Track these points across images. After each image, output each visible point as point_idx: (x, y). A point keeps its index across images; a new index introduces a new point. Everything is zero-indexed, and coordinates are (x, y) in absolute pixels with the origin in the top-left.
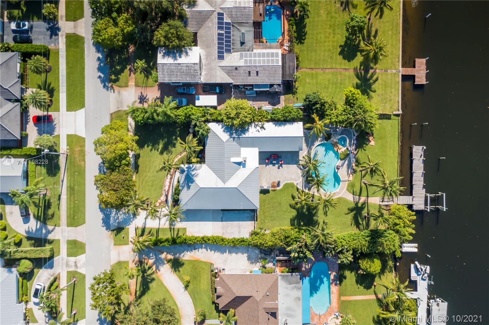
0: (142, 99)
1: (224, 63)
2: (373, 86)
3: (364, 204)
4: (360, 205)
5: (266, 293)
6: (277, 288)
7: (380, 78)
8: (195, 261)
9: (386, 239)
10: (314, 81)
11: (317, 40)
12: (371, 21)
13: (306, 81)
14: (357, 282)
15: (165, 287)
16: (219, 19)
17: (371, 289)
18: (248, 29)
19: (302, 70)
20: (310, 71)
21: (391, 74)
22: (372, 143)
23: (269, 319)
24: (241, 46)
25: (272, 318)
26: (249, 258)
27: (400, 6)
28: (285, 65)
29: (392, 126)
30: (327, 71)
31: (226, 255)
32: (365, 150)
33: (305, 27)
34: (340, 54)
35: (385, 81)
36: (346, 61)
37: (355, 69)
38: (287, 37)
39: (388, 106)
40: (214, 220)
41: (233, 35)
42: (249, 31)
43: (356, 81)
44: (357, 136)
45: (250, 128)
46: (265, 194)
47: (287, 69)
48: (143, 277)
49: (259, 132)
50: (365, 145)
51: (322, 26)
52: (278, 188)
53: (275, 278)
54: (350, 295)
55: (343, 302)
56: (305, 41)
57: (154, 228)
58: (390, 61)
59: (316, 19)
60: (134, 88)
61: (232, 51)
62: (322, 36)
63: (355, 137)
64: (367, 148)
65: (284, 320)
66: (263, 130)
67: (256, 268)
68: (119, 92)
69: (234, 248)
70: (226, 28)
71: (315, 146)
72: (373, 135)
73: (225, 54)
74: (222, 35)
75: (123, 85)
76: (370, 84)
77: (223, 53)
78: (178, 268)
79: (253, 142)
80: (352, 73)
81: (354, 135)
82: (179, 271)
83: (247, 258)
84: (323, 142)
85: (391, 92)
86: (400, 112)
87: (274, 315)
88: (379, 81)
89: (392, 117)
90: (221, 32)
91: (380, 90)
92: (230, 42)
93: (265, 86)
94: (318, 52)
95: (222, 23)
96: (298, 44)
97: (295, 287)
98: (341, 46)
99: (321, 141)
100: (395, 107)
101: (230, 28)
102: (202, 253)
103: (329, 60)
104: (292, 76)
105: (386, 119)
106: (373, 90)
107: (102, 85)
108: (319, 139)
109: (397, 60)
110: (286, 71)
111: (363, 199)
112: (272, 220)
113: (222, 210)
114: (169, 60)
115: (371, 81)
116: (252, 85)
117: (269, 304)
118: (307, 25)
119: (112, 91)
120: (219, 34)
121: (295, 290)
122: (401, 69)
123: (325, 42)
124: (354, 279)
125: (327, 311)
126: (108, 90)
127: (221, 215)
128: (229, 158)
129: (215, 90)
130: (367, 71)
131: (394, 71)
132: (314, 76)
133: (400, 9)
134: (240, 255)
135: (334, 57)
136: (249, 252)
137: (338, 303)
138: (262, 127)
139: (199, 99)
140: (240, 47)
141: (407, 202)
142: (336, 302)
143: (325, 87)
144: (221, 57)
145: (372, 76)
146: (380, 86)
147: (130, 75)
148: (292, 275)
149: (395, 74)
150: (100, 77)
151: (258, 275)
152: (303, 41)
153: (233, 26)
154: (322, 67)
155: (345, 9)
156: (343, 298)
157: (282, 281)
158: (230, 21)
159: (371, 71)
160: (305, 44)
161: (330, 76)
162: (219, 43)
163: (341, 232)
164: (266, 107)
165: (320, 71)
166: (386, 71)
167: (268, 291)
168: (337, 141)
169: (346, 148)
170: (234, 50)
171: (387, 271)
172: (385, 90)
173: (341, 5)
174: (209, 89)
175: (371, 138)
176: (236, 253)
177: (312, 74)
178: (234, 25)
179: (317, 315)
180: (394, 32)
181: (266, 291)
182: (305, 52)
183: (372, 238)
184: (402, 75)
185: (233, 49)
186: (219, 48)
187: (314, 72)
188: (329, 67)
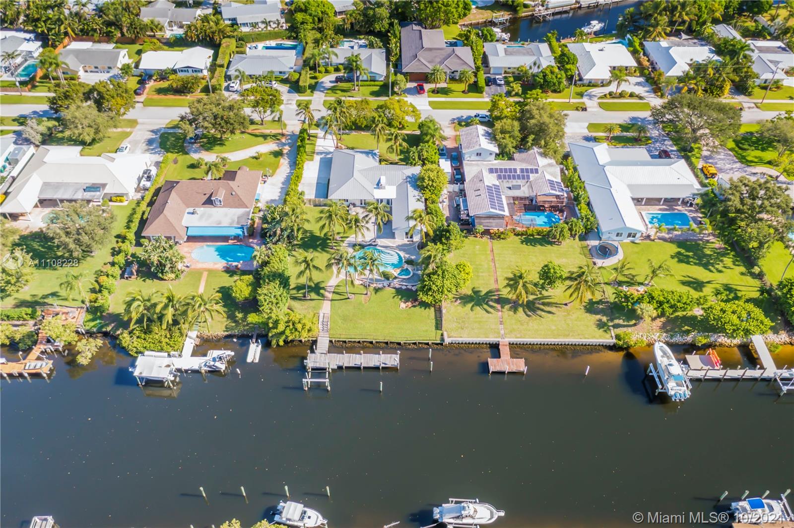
1: (486, 174)
2: (479, 308)
3: (323, 296)
4: (322, 291)
7: (490, 315)
10: (478, 253)
11: (528, 255)
13: (477, 246)
18: (526, 192)
19: (490, 244)
20: (489, 249)
21: (498, 329)
22: (403, 305)
29: (427, 329)
30: (492, 264)
32: (394, 297)
33: (541, 246)
35: (487, 321)
36: (506, 282)
37: (498, 290)
39: (454, 325)
41: (517, 181)
42: (524, 193)
43: (484, 291)
44: (411, 290)
47: (488, 221)
49: (414, 198)
50: (400, 297)
56: (525, 246)
58: (515, 326)
61: (500, 181)
63: (410, 287)
64: (397, 299)
66: (416, 201)
68: (450, 126)
70: (523, 176)
72: (414, 306)
73: (495, 174)
74: (515, 172)
76: (481, 305)
77: (497, 172)
80: (493, 287)
81: (413, 286)
85: (473, 329)
86: (447, 341)
88: (487, 314)
89: (440, 332)
90: (518, 171)
91: (474, 316)
92: (510, 178)
94: (514, 256)
96: (521, 239)
99: (405, 257)
100: (452, 334)
101: (524, 179)
103: (505, 265)
105: (437, 324)
106: (474, 308)
108: (407, 256)
109: (518, 334)
110: (484, 219)
111: (330, 296)
115: (485, 306)
116: (465, 196)
119: (452, 123)
121: (230, 221)
128: (384, 175)
130: (498, 301)
131: (502, 332)
132: (484, 253)
135: (509, 271)
139: (446, 161)
144: (491, 171)
145: (492, 307)
146: (480, 316)
149: (499, 333)
152: (524, 244)
153: (527, 182)
154: (496, 259)
157: (243, 212)
158: (531, 179)
159: (498, 306)
160: (521, 245)
161: (486, 267)
165: (490, 258)
166: (501, 323)
169: (396, 275)
172: (475, 322)
175: (409, 304)
177: (486, 251)
182: (511, 245)
184: (498, 341)
185: (502, 181)
187: (489, 252)
188: (497, 265)
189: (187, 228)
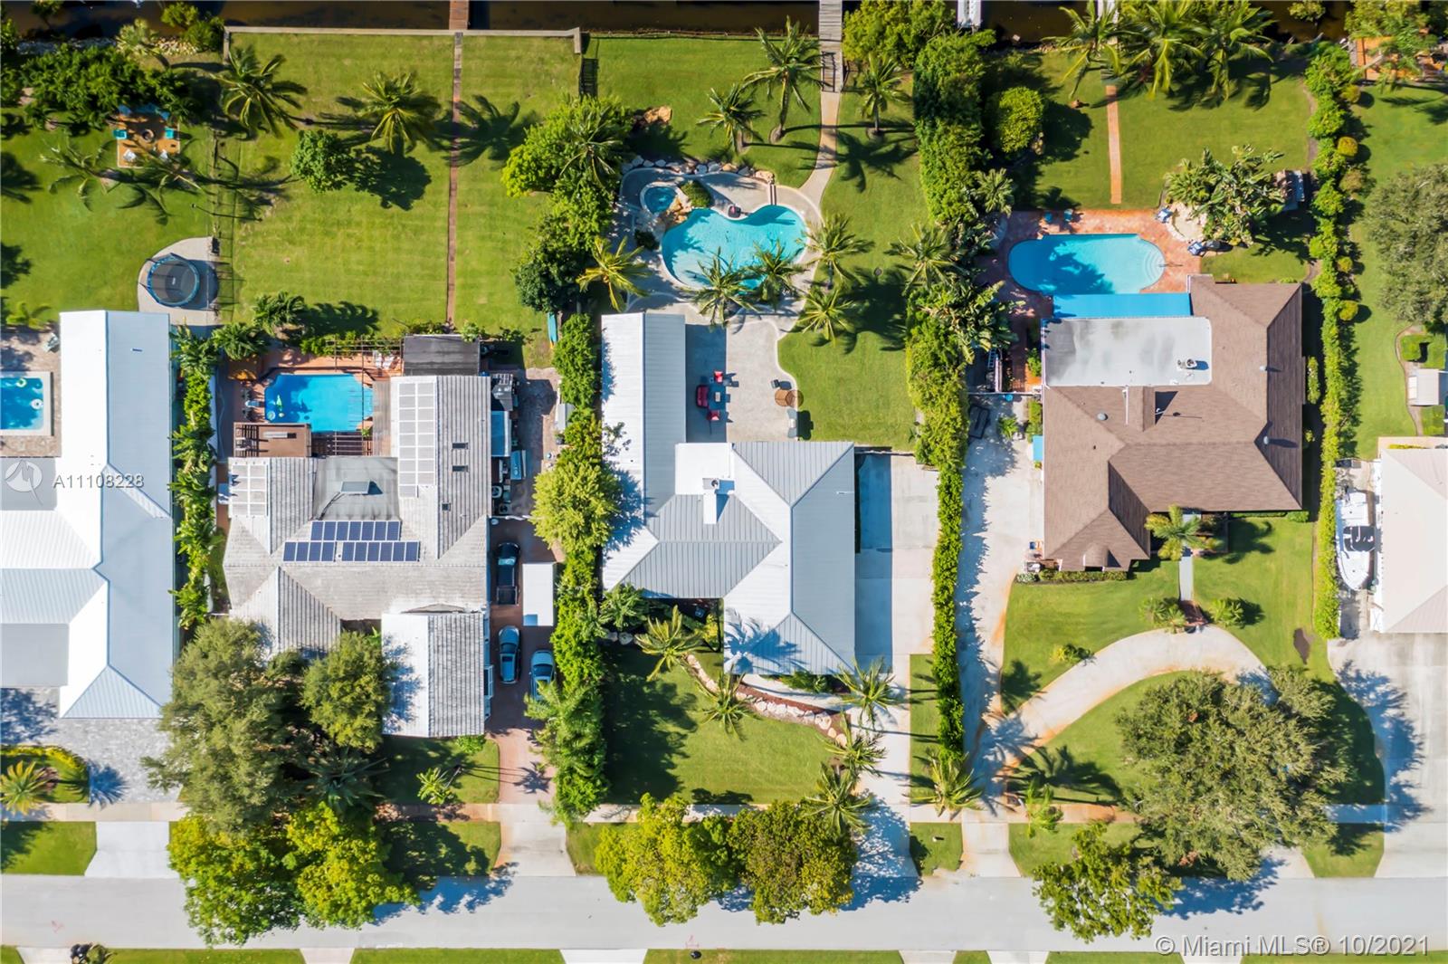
0: (535, 781)
1: (430, 544)
2: (502, 112)
3: (841, 138)
4: (843, 150)
5: (1098, 421)
6: (1086, 389)
7: (477, 92)
8: (1007, 628)
9: (940, 72)
10: (483, 280)
11: (366, 274)
12: (315, 119)
13: (483, 306)
14: (1069, 157)
15: (1084, 717)
16: (302, 557)
17: (1090, 116)
18: (332, 473)
19: (452, 315)
20: (456, 294)
21: (466, 58)
22: (664, 113)
23: (1176, 414)
24: (380, 492)
25: (1173, 406)
26: (999, 471)
27: (272, 34)
28: (436, 367)
29: (616, 58)
30: (455, 243)
31: (989, 537)
32: (685, 135)
33: (329, 306)
34: (406, 206)
35: (487, 76)
36: (428, 188)
37: (452, 163)
38: (358, 360)
39: (558, 68)
40: (886, 573)
41: (350, 517)
42: (338, 469)
43: (485, 159)
44: (644, 158)
45: (617, 467)
46: (810, 425)
47: (447, 359)
48: (1055, 782)
49: (629, 442)
50: (672, 136)
51: (327, 258)
52: (795, 387)
53: (1056, 394)
54: (1108, 177)
55: (1127, 196)
56: (369, 306)
57: (913, 751)
58: (429, 63)
59: (308, 275)
60: (502, 806)
61: (394, 520)
62: (354, 257)
63: (647, 163)
64: (678, 129)
65: (1179, 369)
66: (623, 430)
67: (1026, 450)
68: (515, 849)
69: (970, 514)
70: (329, 535)
71: (672, 279)
72: (640, 113)
73: (405, 539)
74: (348, 548)
75: (495, 838)
76: (493, 119)
77: (399, 546)
78: (1029, 679)
79: (659, 459)
80: (461, 173)
81: (641, 166)
82: (1038, 676)
83: (999, 478)
84: (661, 256)
85: (518, 58)
86: (576, 32)
87: (1163, 399)
88: (485, 93)
89: (588, 56)
90: (340, 550)
91: (512, 90)
92: (368, 526)
93: (496, 425)
94: (401, 270)
95: (315, 547)
96: (376, 329)
97: (1082, 337)
98: (384, 205)
99: (657, 261)
100: (561, 47)
101: (330, 526)
102: (983, 608)
103: (424, 237)
104: (468, 344)
105: (594, 73)
106: (511, 113)
107: (494, 899)
108: (652, 266)
109: (425, 42)
110: (454, 363)
111: (827, 141)
112: (887, 405)
113: (858, 550)
114: (420, 703)
115: (486, 116)
116: (495, 461)
117: (1132, 413)
118: (324, 301)
119: (510, 870)
120: (347, 556)
121: (1091, 337)
122: (451, 32)
123: (371, 249)
124: (1060, 165)
125: (1153, 243)
126: (509, 882)
127: (873, 552)
128: (704, 529)
129: (508, 567)
130: (453, 130)
131: (458, 51)
132: (470, 281)
133: (281, 34)
134: (989, 498)
135: (417, 222)
136: (980, 471)
137: (1130, 212)
138: (617, 432)
139: (535, 617)
140: (384, 496)
141: (837, 11)
142: (1128, 217)
143: (502, 249)
144: (413, 552)
145: (472, 114)
146: (502, 90)
147: (465, 818)
148: (1047, 347)
149: (465, 48)
150: (471, 906)
151: (1047, 443)
152: (370, 314)
153: (323, 515)
154: (443, 260)
155: (277, 192)
156: (1116, 197)
157: (1067, 374)
158: (310, 525)
159: (459, 117)
160: (378, 307)
161: (469, 235)
162: (373, 557)
163: (922, 204)
164: (557, 420)
165: (457, 264)
166: (456, 74)
167: (1093, 416)
168: (657, 215)
170: (393, 512)
171: (1038, 70)
172: (513, 76)
173: (268, 203)
174: (503, 586)
175: (651, 118)
176: (984, 508)
177: (464, 286)
178: (320, 513)
179: (1165, 274)
180: (346, 50)
181: (1093, 421)
182: (402, 307)
183: (938, 113)
184: (470, 27)
185: (389, 517)
186: (385, 558)
187: (458, 282)
188: (444, 240)
189: (1192, 314)
